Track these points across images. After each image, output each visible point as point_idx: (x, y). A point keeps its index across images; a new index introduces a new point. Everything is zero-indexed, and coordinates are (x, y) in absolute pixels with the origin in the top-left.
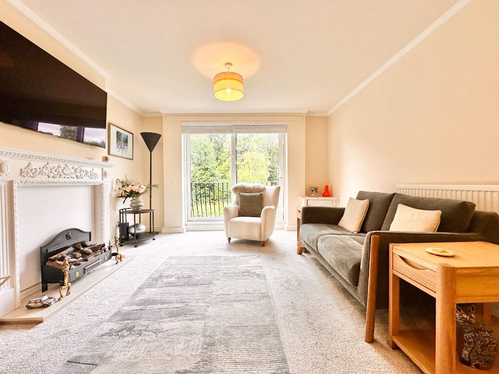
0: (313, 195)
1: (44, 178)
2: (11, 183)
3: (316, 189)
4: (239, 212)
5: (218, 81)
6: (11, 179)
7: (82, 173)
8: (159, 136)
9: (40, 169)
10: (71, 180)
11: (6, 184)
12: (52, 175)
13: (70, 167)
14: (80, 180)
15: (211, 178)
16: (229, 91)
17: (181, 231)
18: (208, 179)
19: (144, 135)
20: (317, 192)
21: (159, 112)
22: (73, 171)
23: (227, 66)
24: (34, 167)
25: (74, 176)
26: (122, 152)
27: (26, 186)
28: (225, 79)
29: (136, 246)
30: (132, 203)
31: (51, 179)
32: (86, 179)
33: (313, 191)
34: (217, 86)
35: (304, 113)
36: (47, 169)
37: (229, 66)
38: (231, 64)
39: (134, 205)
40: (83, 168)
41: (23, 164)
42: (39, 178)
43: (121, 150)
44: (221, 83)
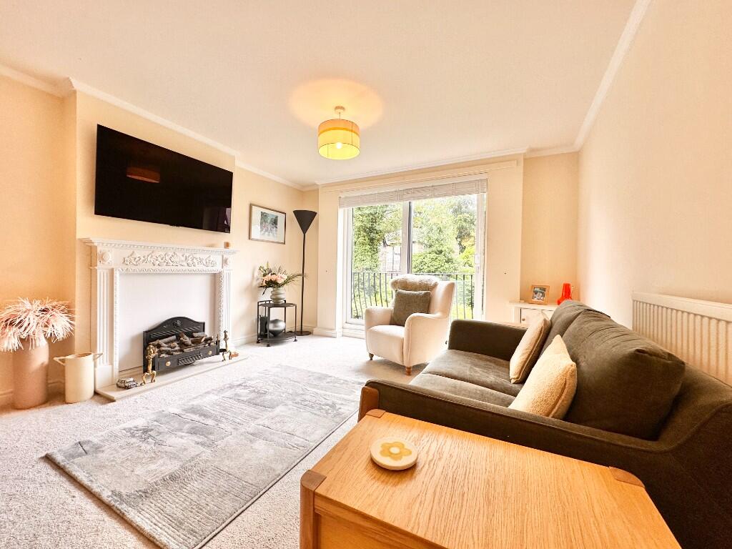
0: (535, 300)
1: (149, 266)
2: (112, 271)
3: (543, 290)
4: (391, 317)
5: (324, 131)
6: (113, 267)
7: (195, 260)
8: (314, 214)
9: (144, 257)
10: (180, 267)
11: (106, 271)
12: (158, 262)
13: (180, 254)
14: (193, 268)
15: (447, 265)
16: (339, 145)
17: (333, 335)
18: (442, 266)
19: (298, 214)
20: (543, 295)
21: (315, 184)
22: (183, 259)
23: (339, 110)
24: (137, 255)
25: (185, 264)
26: (269, 235)
27: (127, 274)
28: (334, 129)
29: (268, 346)
30: (273, 295)
31: (156, 267)
32: (201, 267)
33: (536, 293)
34: (322, 138)
35: (520, 154)
36: (152, 256)
37: (341, 111)
38: (342, 108)
39: (274, 297)
40: (198, 256)
41: (127, 253)
42: (142, 266)
43: (267, 233)
44: (330, 135)
